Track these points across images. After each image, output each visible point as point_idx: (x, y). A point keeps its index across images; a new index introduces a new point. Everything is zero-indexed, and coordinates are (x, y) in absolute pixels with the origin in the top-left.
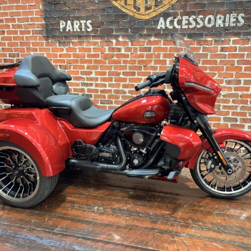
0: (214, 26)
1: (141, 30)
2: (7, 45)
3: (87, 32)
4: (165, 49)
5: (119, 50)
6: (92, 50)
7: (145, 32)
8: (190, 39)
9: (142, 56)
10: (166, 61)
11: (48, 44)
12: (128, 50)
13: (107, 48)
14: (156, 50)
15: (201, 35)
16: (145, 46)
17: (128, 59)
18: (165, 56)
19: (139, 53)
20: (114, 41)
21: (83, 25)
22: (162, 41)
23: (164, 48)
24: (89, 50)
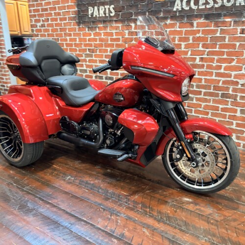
0: (234, 5)
1: (158, 13)
2: (50, 31)
3: (111, 17)
4: (180, 33)
6: (114, 34)
7: (162, 15)
8: (206, 20)
10: (181, 45)
11: (80, 29)
13: (127, 32)
14: (171, 33)
15: (219, 15)
18: (181, 40)
19: (155, 36)
20: (133, 25)
22: (178, 24)
23: (179, 31)
24: (112, 34)
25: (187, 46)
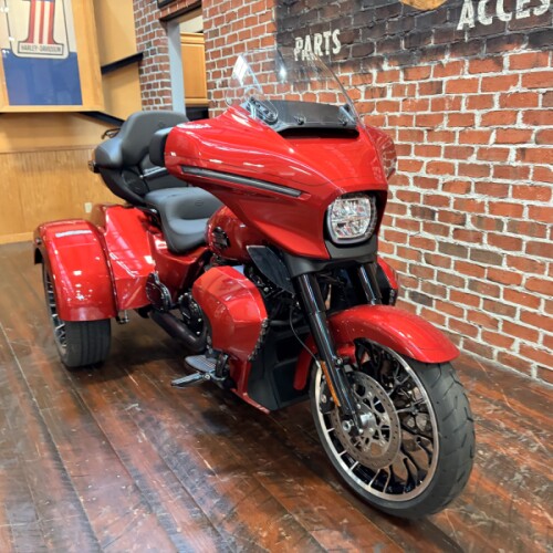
1: (425, 40)
3: (333, 55)
4: (471, 85)
5: (383, 92)
7: (432, 43)
8: (534, 48)
9: (423, 105)
10: (472, 116)
12: (398, 90)
13: (362, 89)
14: (453, 86)
16: (432, 79)
17: (397, 114)
18: (473, 103)
19: (418, 97)
21: (327, 41)
22: (467, 64)
23: (469, 80)
25: (486, 120)
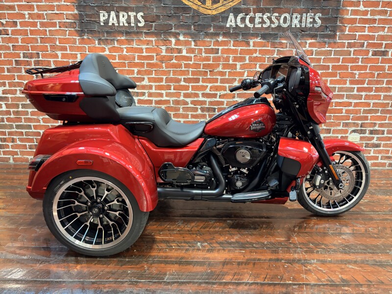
0: (290, 27)
1: (207, 28)
3: (138, 27)
4: (235, 51)
5: (180, 51)
6: (144, 50)
7: (212, 30)
8: (263, 40)
9: (208, 59)
10: (236, 65)
11: (82, 41)
12: (191, 51)
13: (164, 48)
14: (224, 51)
15: (275, 36)
16: (212, 47)
17: (191, 63)
18: (235, 59)
19: (204, 55)
20: (173, 40)
22: (232, 42)
23: (233, 49)
24: (141, 50)
25: (242, 67)
